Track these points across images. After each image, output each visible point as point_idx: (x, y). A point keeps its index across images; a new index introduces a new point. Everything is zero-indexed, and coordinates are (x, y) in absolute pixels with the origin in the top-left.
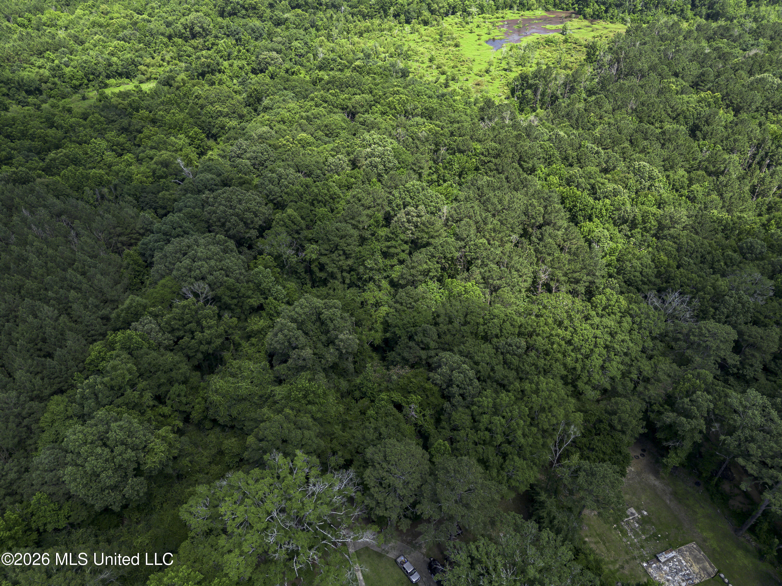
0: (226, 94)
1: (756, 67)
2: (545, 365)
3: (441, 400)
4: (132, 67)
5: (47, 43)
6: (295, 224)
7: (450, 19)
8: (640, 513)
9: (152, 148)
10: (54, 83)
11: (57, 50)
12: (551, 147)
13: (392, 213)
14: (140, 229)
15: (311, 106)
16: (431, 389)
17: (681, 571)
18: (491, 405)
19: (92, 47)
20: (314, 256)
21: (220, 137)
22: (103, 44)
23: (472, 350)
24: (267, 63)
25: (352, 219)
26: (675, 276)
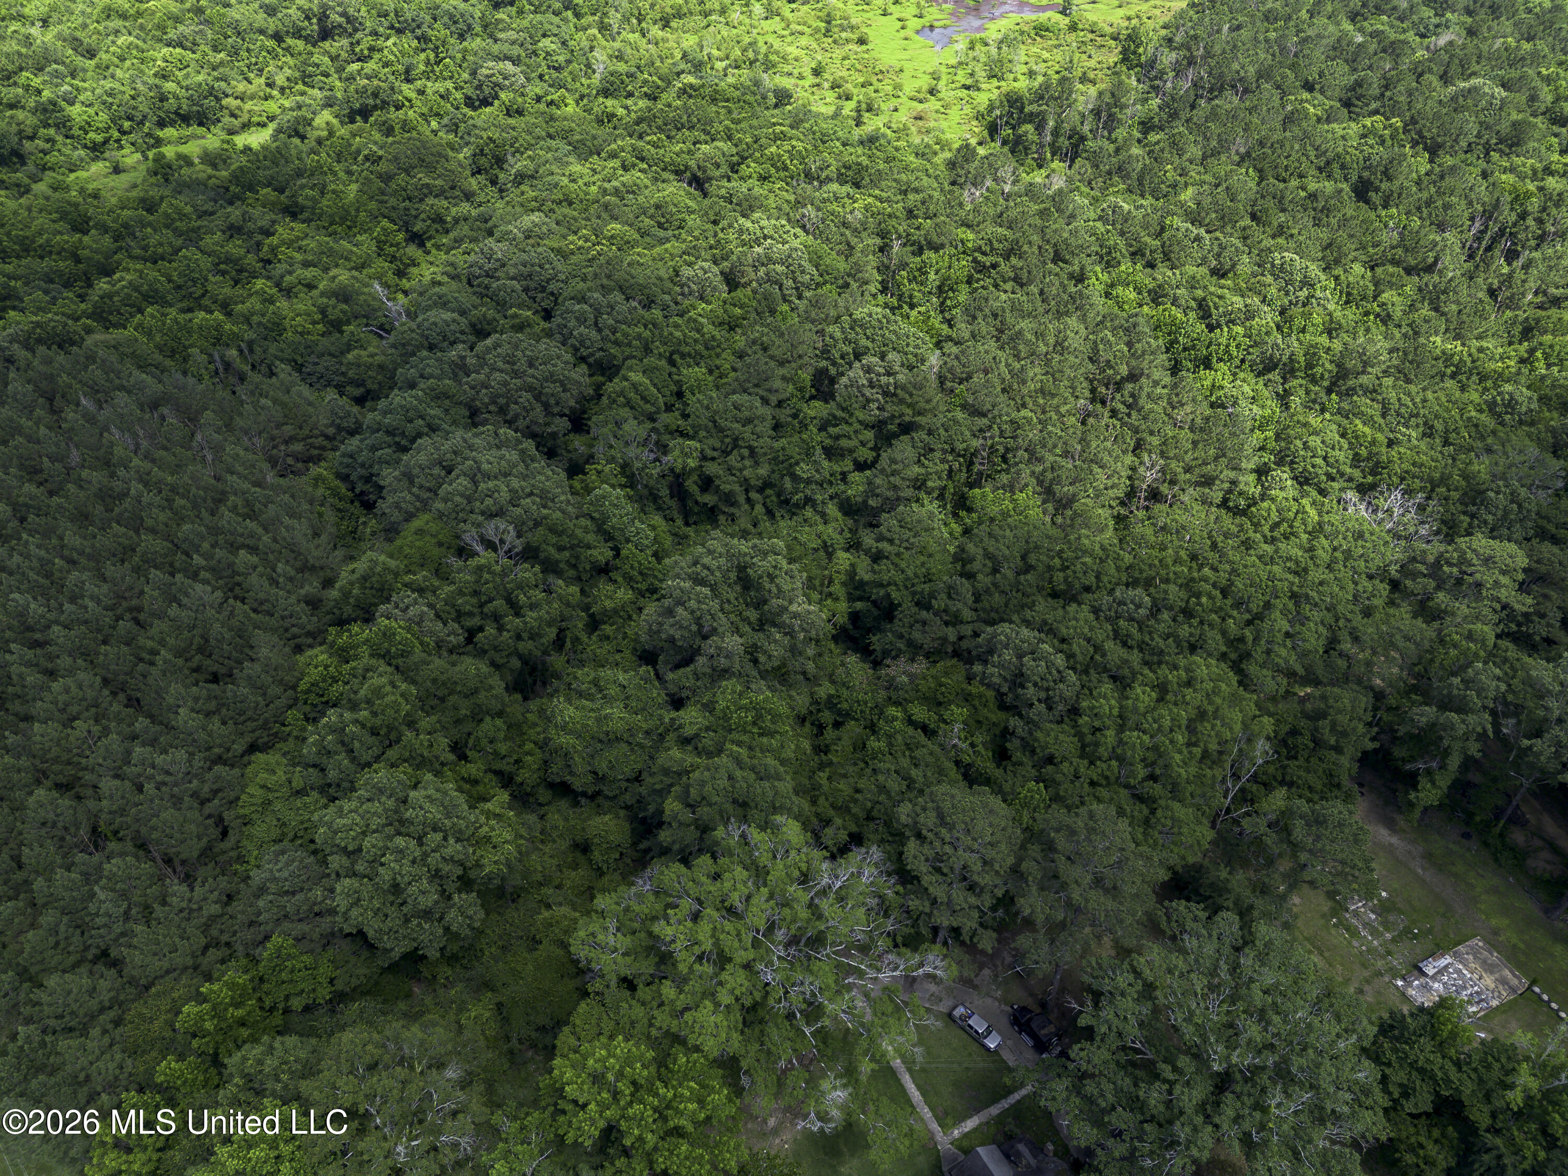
1: (1455, 68)
2: (1191, 635)
3: (1002, 715)
4: (210, 102)
5: (20, 54)
6: (647, 402)
9: (306, 264)
10: (50, 140)
11: (42, 69)
13: (833, 371)
14: (327, 426)
15: (614, 169)
16: (981, 696)
17: (1465, 988)
18: (1115, 712)
19: (116, 60)
20: (692, 463)
21: (430, 238)
22: (140, 55)
23: (1050, 618)
24: (496, 85)
25: (756, 386)
26: (1389, 461)
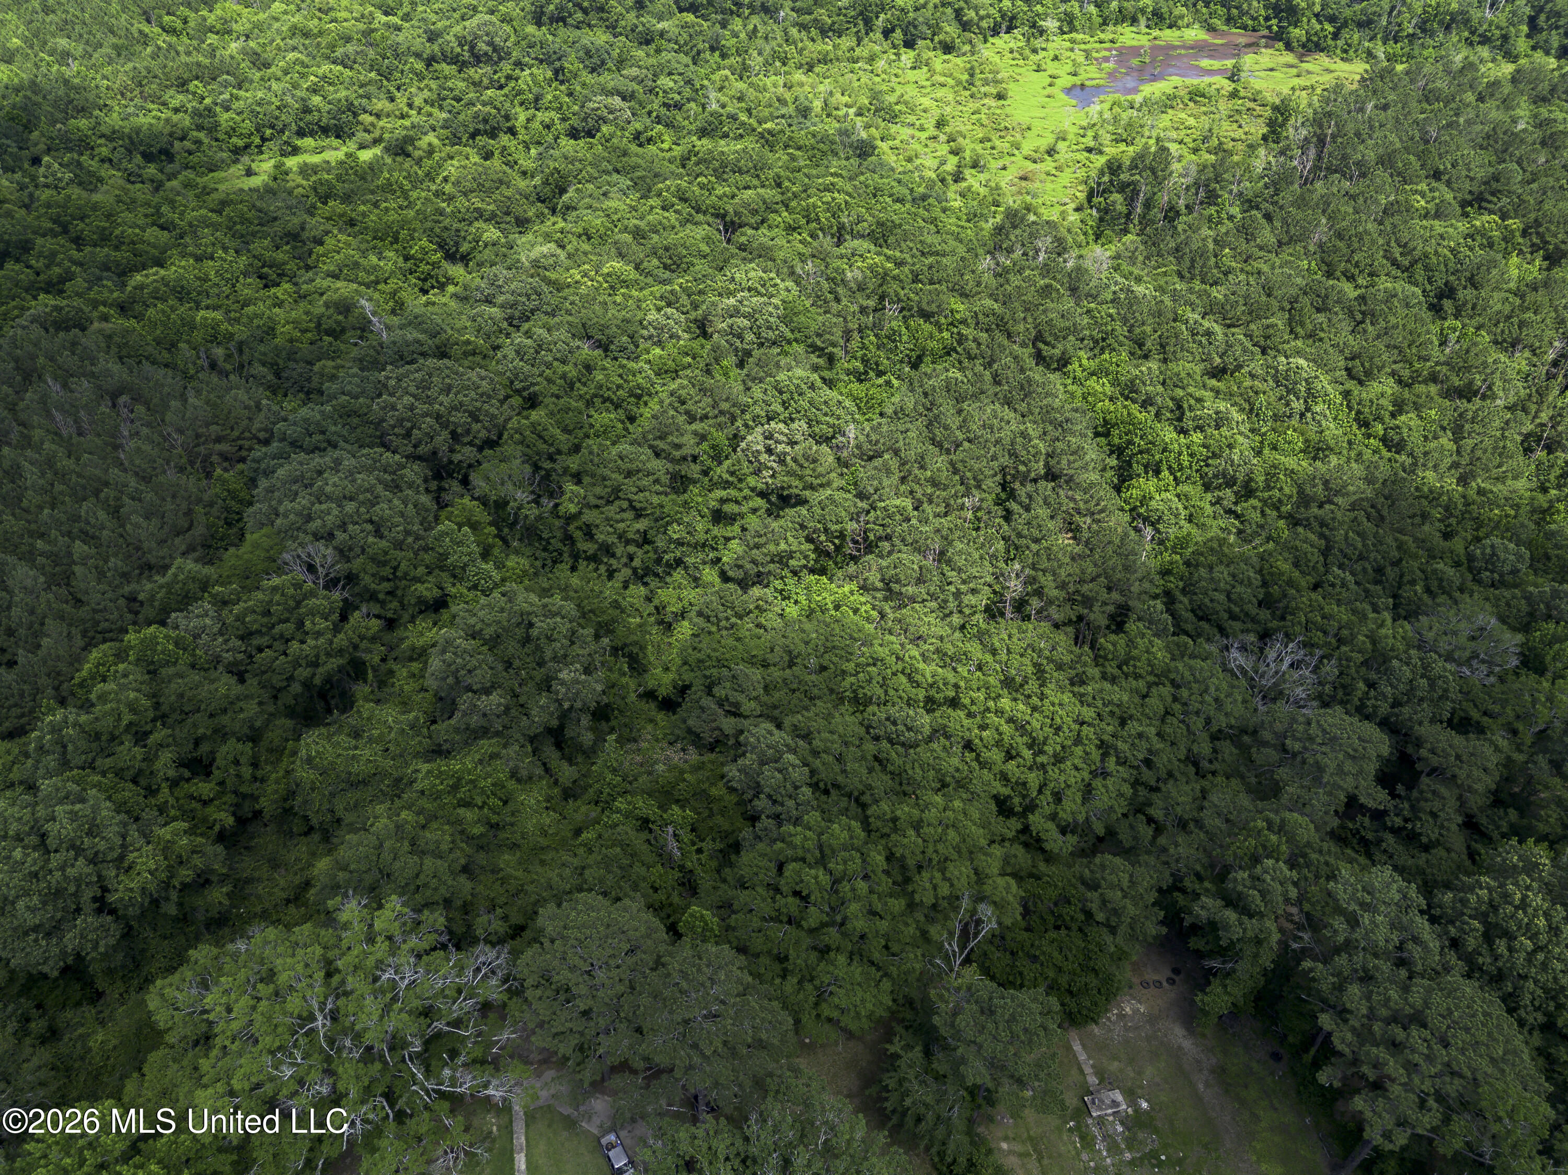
0: (495, 177)
4: (346, 117)
6: (546, 442)
7: (1003, 42)
8: (1133, 1103)
9: (328, 274)
10: (198, 142)
11: (214, 79)
12: (1110, 316)
15: (652, 208)
16: (721, 799)
19: (279, 74)
21: (473, 259)
22: (301, 70)
24: (601, 118)
25: (661, 438)
26: (1298, 608)
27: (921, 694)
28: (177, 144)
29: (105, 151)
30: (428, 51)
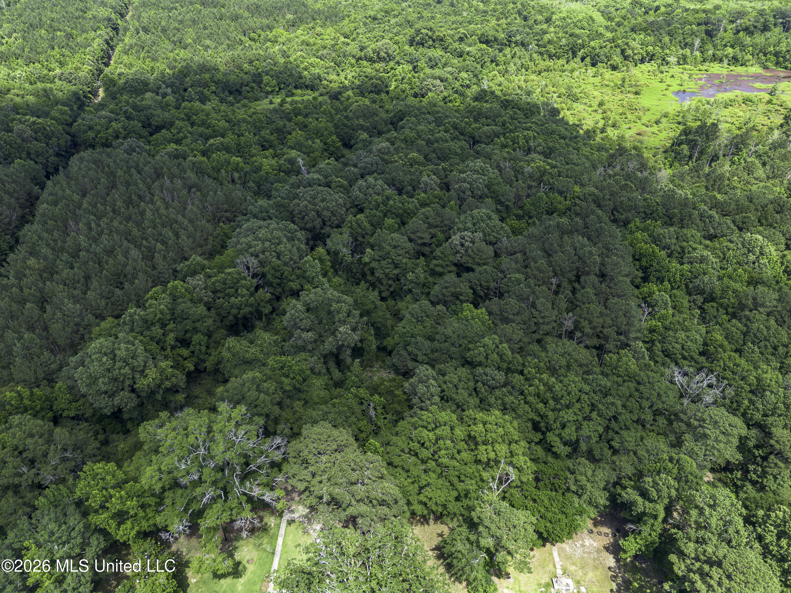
4: (317, 82)
7: (646, 67)
8: (578, 587)
10: (252, 88)
20: (367, 260)
22: (302, 60)
27: (505, 365)
28: (244, 88)
29: (214, 88)
30: (359, 55)
